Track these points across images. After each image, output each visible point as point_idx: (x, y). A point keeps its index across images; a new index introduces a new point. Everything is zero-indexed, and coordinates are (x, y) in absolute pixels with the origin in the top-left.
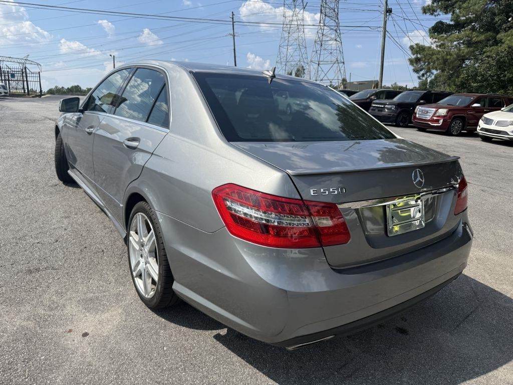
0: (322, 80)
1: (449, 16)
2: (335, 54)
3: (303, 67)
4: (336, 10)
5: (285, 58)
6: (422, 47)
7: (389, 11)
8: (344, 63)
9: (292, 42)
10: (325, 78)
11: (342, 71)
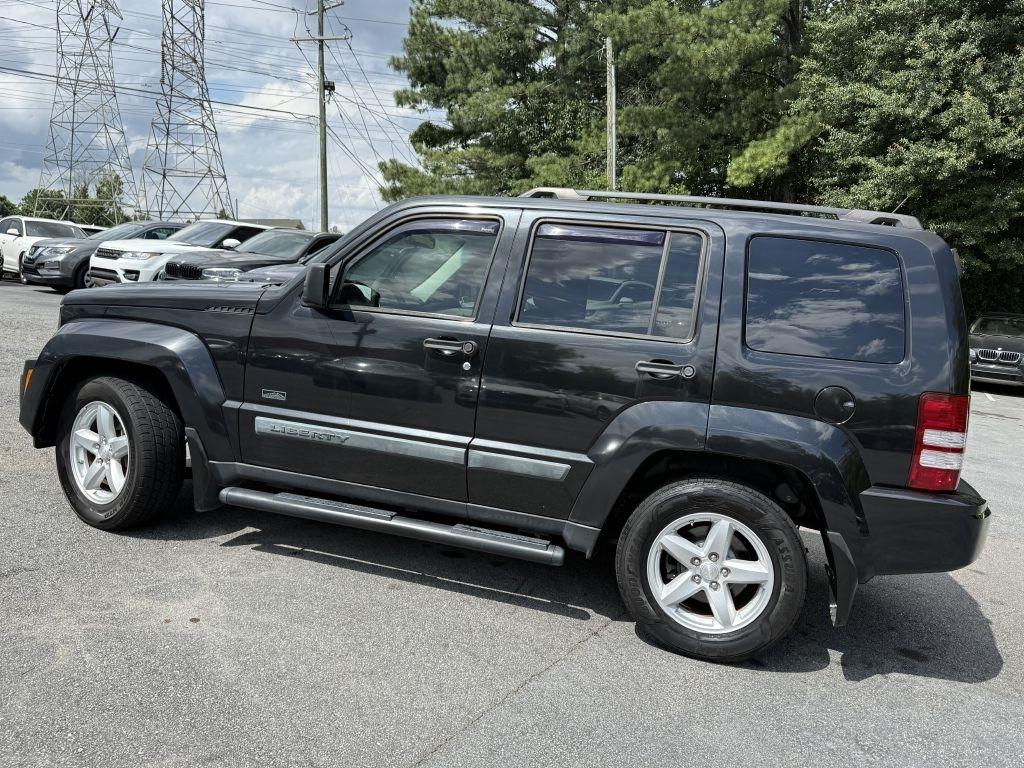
0: (177, 212)
1: (443, 112)
2: (205, 157)
3: (117, 177)
4: (198, 59)
5: (68, 152)
6: (402, 168)
7: (328, 87)
8: (225, 177)
9: (84, 115)
10: (184, 208)
11: (223, 196)
